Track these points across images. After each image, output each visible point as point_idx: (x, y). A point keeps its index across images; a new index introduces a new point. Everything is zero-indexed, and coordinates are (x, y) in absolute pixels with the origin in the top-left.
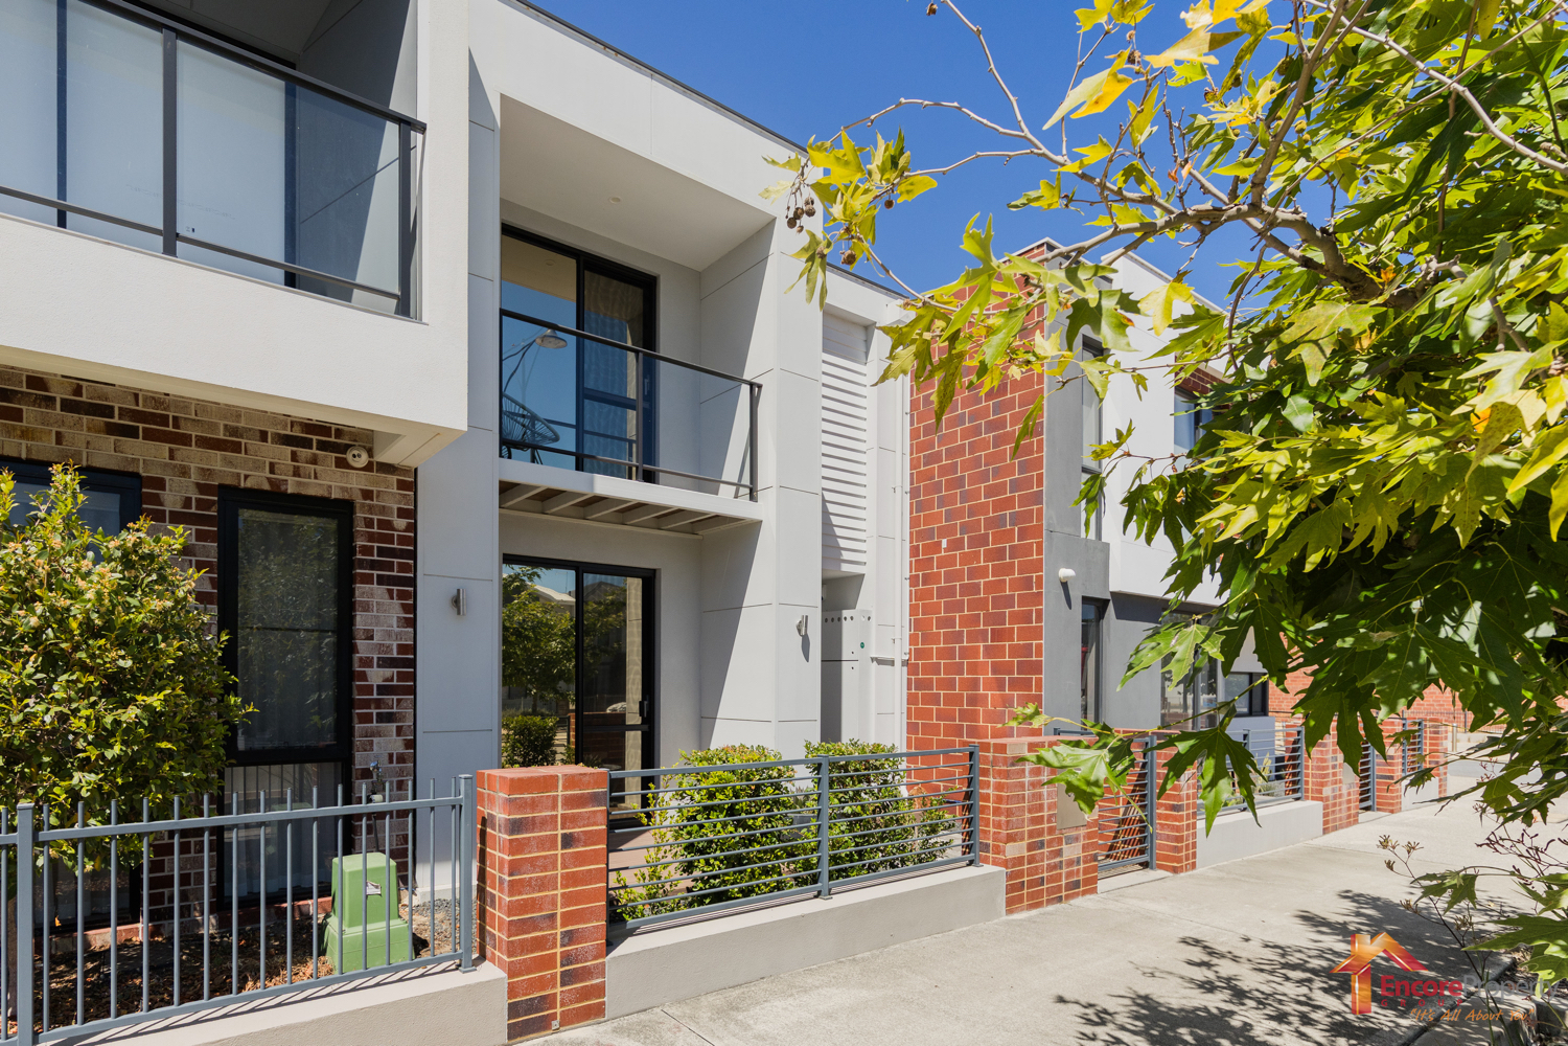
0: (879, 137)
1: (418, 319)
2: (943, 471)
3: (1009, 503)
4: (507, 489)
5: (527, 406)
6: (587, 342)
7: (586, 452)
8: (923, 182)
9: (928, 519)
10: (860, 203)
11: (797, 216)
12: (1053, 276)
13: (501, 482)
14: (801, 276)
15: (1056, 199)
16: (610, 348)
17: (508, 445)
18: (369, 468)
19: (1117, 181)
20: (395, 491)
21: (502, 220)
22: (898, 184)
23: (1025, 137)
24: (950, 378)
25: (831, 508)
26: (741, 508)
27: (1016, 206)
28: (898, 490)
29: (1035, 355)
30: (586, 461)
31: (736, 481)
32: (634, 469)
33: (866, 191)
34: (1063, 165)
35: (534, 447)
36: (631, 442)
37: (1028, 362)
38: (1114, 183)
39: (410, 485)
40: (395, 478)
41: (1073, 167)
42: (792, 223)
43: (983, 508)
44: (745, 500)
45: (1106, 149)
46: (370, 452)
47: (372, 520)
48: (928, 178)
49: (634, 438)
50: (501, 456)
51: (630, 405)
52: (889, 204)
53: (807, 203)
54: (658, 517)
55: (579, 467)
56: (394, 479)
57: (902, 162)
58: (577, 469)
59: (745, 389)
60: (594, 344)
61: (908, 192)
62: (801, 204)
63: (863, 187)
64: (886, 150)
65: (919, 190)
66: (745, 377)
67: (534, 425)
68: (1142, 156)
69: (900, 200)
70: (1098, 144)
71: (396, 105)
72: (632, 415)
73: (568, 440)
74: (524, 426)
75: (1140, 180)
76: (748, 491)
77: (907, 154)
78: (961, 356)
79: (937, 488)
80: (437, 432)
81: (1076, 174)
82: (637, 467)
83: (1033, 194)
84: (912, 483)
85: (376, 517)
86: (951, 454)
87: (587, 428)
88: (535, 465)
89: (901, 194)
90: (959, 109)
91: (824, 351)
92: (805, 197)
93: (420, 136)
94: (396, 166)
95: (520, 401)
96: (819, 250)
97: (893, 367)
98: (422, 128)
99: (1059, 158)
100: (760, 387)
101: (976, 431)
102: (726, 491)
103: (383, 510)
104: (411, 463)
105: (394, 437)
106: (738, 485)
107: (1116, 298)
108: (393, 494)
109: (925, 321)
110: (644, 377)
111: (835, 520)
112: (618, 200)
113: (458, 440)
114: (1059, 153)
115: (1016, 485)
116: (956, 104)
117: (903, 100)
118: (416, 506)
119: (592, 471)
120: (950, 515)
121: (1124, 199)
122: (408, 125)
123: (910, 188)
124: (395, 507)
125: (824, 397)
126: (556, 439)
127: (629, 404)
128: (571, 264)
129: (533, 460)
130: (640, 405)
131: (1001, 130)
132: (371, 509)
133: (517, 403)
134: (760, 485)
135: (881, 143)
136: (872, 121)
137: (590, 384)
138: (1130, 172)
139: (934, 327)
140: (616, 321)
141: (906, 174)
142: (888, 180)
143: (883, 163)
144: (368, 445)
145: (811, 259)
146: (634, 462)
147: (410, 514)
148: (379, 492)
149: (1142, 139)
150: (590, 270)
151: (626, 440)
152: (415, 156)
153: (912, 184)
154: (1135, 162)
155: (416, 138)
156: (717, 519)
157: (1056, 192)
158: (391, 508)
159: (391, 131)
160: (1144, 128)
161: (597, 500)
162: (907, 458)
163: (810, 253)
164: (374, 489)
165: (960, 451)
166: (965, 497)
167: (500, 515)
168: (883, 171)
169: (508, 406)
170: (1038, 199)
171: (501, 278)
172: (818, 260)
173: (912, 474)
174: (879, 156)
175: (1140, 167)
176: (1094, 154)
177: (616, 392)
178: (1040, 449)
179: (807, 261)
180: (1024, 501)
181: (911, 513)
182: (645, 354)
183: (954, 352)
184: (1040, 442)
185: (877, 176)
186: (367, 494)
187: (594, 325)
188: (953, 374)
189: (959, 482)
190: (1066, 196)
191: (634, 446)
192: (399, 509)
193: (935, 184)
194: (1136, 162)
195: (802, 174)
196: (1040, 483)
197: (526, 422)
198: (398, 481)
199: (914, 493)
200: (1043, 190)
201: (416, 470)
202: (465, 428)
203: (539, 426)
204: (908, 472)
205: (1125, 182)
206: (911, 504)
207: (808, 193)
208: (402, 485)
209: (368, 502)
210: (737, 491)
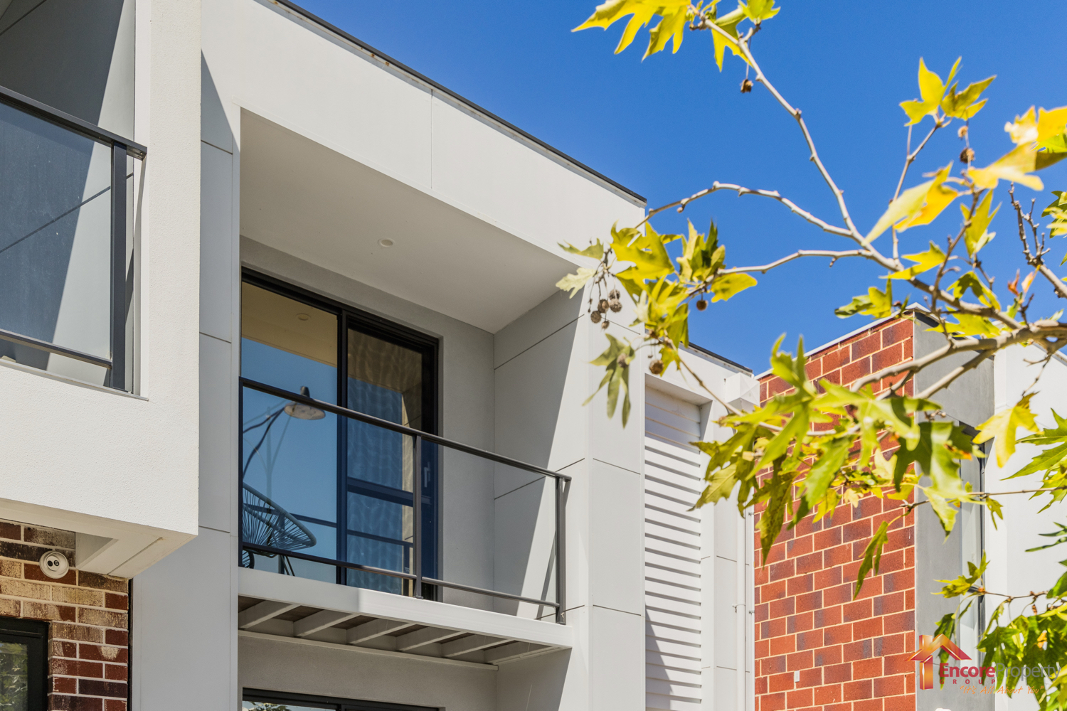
0: (691, 227)
1: (135, 393)
2: (796, 586)
3: (873, 627)
4: (248, 606)
5: (274, 499)
6: (351, 421)
7: (351, 560)
8: (740, 278)
9: (778, 646)
10: (666, 306)
11: (601, 310)
12: (874, 407)
13: (240, 597)
14: (601, 385)
15: (887, 307)
16: (381, 430)
17: (250, 551)
18: (69, 578)
19: (952, 291)
20: (104, 608)
21: (242, 262)
22: (712, 282)
23: (852, 236)
24: (778, 503)
25: (658, 632)
26: (545, 632)
27: (844, 313)
28: (741, 609)
29: (873, 478)
30: (351, 572)
31: (539, 598)
32: (411, 582)
33: (675, 292)
34: (895, 270)
35: (284, 554)
36: (407, 545)
37: (866, 486)
38: (951, 292)
39: (122, 599)
40: (104, 591)
41: (904, 274)
42: (596, 317)
43: (841, 634)
44: (550, 622)
45: (938, 257)
46: (71, 558)
47: (73, 645)
48: (746, 276)
49: (411, 540)
50: (241, 564)
51: (406, 499)
52: (701, 305)
53: (612, 297)
54: (442, 642)
55: (341, 579)
56: (101, 593)
57: (715, 258)
58: (339, 582)
59: (550, 483)
60: (361, 424)
61: (724, 291)
62: (605, 296)
63: (672, 285)
64: (697, 244)
65: (736, 289)
66: (549, 469)
67: (283, 525)
68: (978, 264)
69: (715, 300)
70: (930, 252)
71: (106, 122)
72: (407, 513)
73: (326, 543)
74: (268, 524)
75: (978, 291)
76: (553, 610)
77: (721, 248)
78: (789, 477)
79: (787, 607)
80: (159, 536)
81: (909, 281)
82: (415, 580)
83: (864, 300)
84: (757, 601)
85: (78, 642)
86: (804, 564)
87: (351, 526)
88: (285, 576)
89: (716, 292)
90: (779, 199)
91: (648, 434)
92: (610, 288)
93: (138, 163)
94: (106, 199)
95: (265, 494)
96: (619, 359)
97: (712, 490)
98: (142, 153)
99: (889, 262)
100: (568, 480)
101: (834, 537)
102: (527, 611)
103: (88, 632)
104: (124, 573)
105: (102, 542)
106: (542, 603)
107: (948, 432)
108: (100, 612)
109: (747, 438)
110: (424, 464)
111: (663, 646)
112: (390, 243)
113: (188, 547)
114: (889, 255)
115: (882, 605)
116: (775, 194)
117: (717, 184)
118: (130, 628)
119: (358, 585)
120: (804, 642)
121: (962, 311)
122: (122, 148)
123: (726, 286)
124: (104, 629)
125: (647, 492)
126: (312, 542)
127: (404, 499)
128: (332, 319)
129: (282, 569)
130: (419, 500)
131: (826, 226)
132: (71, 632)
133: (261, 497)
134: (569, 602)
135: (693, 234)
136: (683, 206)
137: (356, 472)
138: (965, 282)
139: (755, 447)
140: (389, 395)
141: (720, 271)
142: (700, 278)
143: (694, 259)
144: (68, 550)
145: (612, 366)
146: (411, 574)
147: (122, 638)
148: (82, 610)
149: (977, 246)
150: (354, 328)
151: (401, 543)
152: (133, 185)
153: (727, 282)
154: (970, 272)
155: (133, 164)
156: (515, 646)
157: (887, 300)
158: (98, 631)
159: (101, 155)
160: (980, 234)
161: (362, 622)
162: (752, 569)
163: (611, 360)
164: (77, 606)
165: (814, 562)
166: (822, 619)
167: (240, 639)
168: (694, 268)
169: (249, 499)
170: (868, 306)
171: (241, 335)
172: (619, 369)
173: (757, 590)
174: (690, 252)
175: (976, 277)
176: (926, 262)
177: (388, 484)
178: (910, 562)
179: (608, 368)
180: (894, 624)
181: (757, 638)
182: (424, 438)
183: (780, 473)
184: (910, 553)
185: (688, 271)
186: (67, 613)
187: (360, 401)
188: (781, 499)
189: (813, 601)
190: (899, 305)
191: (411, 549)
192: (108, 632)
193: (754, 282)
194: (973, 272)
195: (606, 261)
196: (910, 603)
197: (274, 519)
198: (107, 595)
199: (760, 613)
200: (870, 297)
201: (131, 581)
202: (194, 530)
203: (289, 527)
204: (752, 586)
205: (962, 292)
206: (757, 627)
207: (614, 284)
208: (112, 601)
209: (68, 622)
210: (540, 611)
